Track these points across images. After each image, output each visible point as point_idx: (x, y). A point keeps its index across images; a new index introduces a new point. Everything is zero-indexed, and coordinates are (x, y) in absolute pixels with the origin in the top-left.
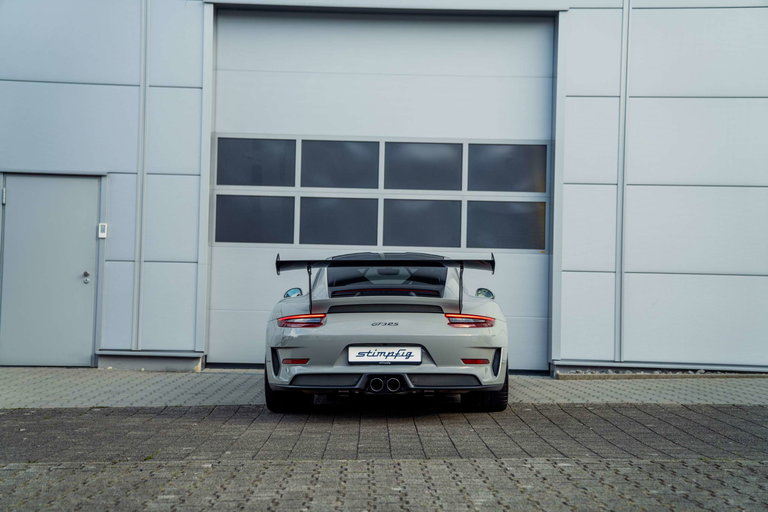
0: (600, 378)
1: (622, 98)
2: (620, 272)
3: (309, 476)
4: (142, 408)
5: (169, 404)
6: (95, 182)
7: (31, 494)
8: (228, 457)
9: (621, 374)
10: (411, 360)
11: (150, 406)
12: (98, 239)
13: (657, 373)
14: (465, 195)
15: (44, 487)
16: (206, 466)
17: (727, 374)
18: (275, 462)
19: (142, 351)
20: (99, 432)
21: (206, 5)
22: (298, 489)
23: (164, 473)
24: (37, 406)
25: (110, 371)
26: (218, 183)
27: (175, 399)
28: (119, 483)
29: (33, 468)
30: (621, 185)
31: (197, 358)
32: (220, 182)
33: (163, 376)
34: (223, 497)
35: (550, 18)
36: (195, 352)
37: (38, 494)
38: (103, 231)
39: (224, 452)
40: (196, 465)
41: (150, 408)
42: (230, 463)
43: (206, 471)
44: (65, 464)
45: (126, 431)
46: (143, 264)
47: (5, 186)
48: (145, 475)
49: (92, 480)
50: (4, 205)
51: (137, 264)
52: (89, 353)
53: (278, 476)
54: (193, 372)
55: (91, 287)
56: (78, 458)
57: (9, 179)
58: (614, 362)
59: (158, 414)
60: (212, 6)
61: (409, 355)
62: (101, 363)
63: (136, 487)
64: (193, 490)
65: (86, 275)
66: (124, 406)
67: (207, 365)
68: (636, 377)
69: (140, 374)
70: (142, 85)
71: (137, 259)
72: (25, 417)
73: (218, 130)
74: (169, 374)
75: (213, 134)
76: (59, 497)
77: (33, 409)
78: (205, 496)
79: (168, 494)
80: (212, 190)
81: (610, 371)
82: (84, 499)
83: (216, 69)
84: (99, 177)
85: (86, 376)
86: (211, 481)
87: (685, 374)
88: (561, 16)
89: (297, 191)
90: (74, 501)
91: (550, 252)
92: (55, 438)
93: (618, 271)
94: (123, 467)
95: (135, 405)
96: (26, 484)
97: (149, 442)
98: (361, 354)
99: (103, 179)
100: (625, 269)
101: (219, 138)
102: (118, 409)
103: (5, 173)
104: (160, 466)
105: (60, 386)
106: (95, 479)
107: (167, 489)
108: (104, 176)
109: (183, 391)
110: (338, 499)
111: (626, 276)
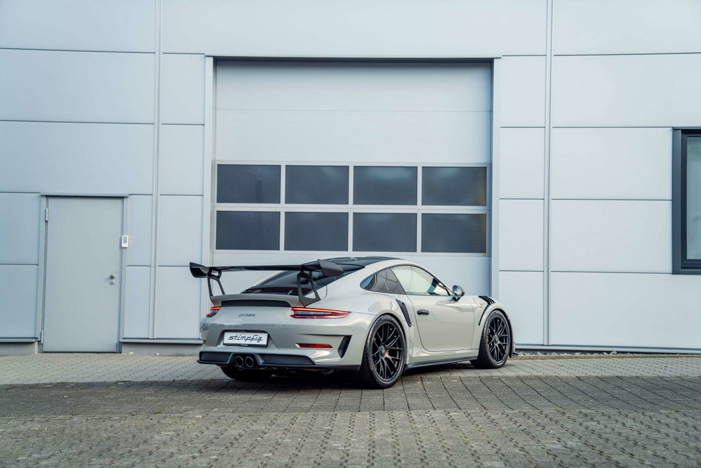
0: (530, 358)
1: (547, 128)
2: (547, 272)
3: (269, 422)
4: (156, 382)
5: (176, 379)
6: (119, 201)
7: (77, 432)
8: (215, 412)
9: (548, 355)
10: (261, 343)
11: (161, 380)
12: (121, 248)
13: (577, 354)
14: (420, 209)
15: (84, 428)
16: (198, 416)
17: (635, 355)
18: (247, 414)
19: (157, 339)
20: (123, 398)
21: (207, 58)
22: (259, 428)
23: (168, 421)
24: (75, 381)
25: (132, 355)
26: (218, 202)
27: (181, 375)
28: (136, 426)
29: (76, 419)
30: (547, 199)
32: (220, 200)
33: (174, 359)
34: (206, 432)
35: (487, 64)
37: (80, 433)
38: (125, 242)
39: (212, 409)
40: (191, 416)
41: (162, 382)
42: (215, 414)
43: (197, 419)
44: (97, 417)
45: (142, 397)
46: (157, 268)
47: (47, 206)
48: (154, 422)
49: (117, 425)
50: (46, 222)
51: (153, 268)
52: (115, 341)
53: (247, 422)
55: (116, 287)
56: (106, 413)
57: (51, 200)
58: (543, 345)
59: (168, 386)
60: (212, 59)
61: (260, 339)
62: (124, 349)
63: (147, 428)
64: (186, 429)
65: (112, 277)
66: (142, 380)
68: (560, 358)
69: (155, 358)
70: (156, 124)
71: (153, 264)
72: (66, 388)
73: (217, 159)
74: (178, 358)
75: (214, 161)
76: (95, 434)
77: (72, 383)
78: (194, 432)
79: (169, 431)
80: (213, 207)
81: (538, 352)
82: (112, 434)
83: (215, 109)
84: (122, 198)
85: (112, 359)
86: (199, 425)
87: (601, 355)
88: (495, 60)
89: (283, 207)
90: (105, 435)
91: (490, 256)
92: (89, 401)
93: (546, 270)
94: (139, 418)
95: (150, 380)
96: (72, 427)
97: (159, 404)
98: (231, 338)
99: (125, 199)
100: (552, 269)
101: (218, 165)
102: (137, 382)
103: (47, 196)
104: (165, 417)
105: (92, 367)
106: (119, 424)
107: (168, 429)
108: (126, 197)
109: (188, 369)
110: (284, 433)
111: (552, 274)
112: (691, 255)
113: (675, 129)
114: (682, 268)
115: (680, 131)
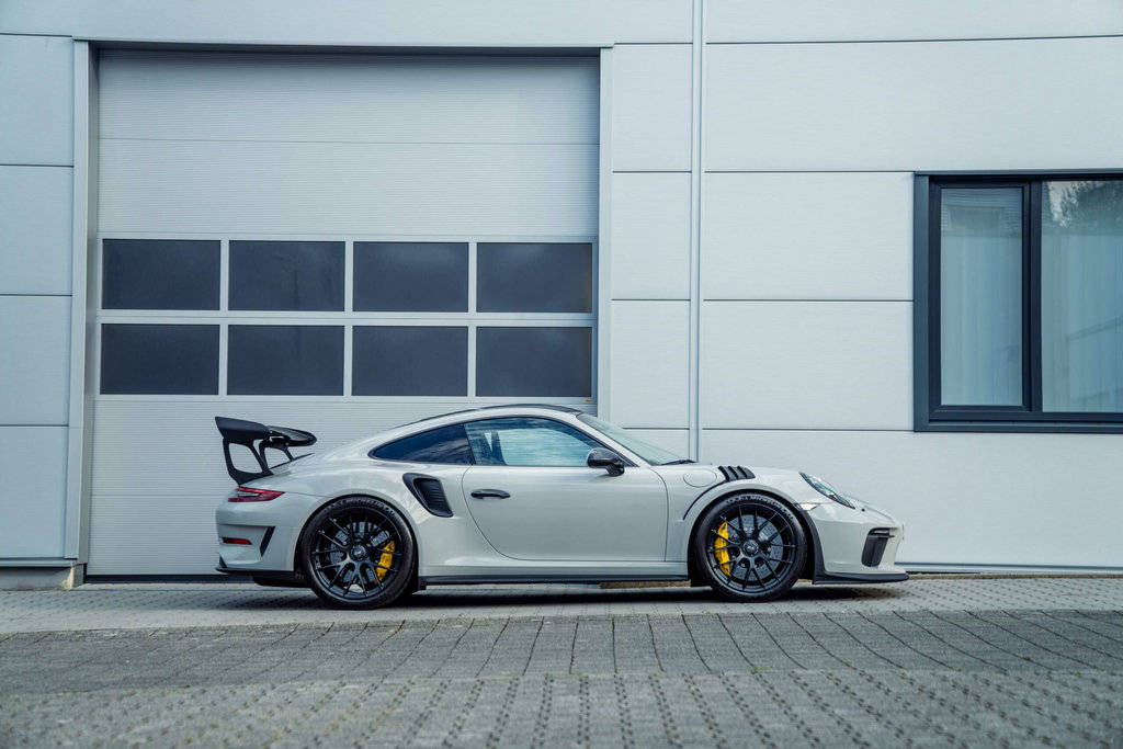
1: (696, 173)
2: (696, 429)
14: (473, 319)
21: (77, 44)
26: (104, 307)
30: (695, 300)
31: (66, 569)
32: (109, 303)
35: (587, 58)
36: (63, 559)
54: (60, 588)
60: (86, 46)
67: (88, 579)
73: (103, 228)
80: (95, 316)
83: (98, 138)
88: (603, 52)
89: (223, 317)
91: (596, 402)
93: (693, 427)
100: (704, 424)
101: (105, 240)
111: (703, 434)
112: (949, 398)
113: (917, 175)
114: (930, 421)
115: (927, 179)
